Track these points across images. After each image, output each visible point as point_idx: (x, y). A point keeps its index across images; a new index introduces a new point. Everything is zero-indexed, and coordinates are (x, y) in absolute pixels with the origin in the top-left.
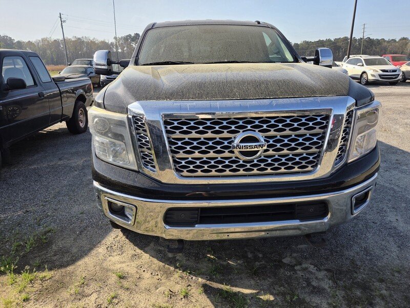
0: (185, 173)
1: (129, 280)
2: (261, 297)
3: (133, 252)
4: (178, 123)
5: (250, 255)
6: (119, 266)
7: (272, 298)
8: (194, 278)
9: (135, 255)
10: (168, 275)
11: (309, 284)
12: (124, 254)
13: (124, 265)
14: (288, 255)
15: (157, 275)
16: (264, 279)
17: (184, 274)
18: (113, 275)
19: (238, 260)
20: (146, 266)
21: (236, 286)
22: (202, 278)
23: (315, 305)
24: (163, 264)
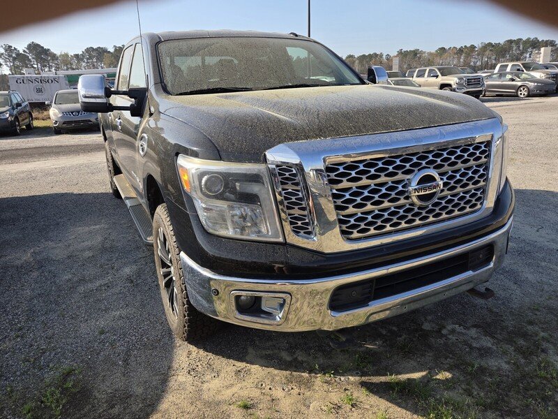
0: (355, 235)
1: (261, 406)
2: (438, 377)
3: (235, 368)
4: (344, 168)
5: (384, 332)
6: (229, 392)
7: (448, 375)
8: (342, 378)
9: (239, 371)
10: (308, 385)
11: (471, 347)
12: (222, 375)
13: (235, 389)
14: (423, 319)
15: (292, 389)
16: (422, 355)
17: (327, 377)
18: (232, 407)
19: (374, 341)
20: (268, 382)
21: (400, 373)
22: (352, 375)
23: (495, 368)
24: (288, 372)
